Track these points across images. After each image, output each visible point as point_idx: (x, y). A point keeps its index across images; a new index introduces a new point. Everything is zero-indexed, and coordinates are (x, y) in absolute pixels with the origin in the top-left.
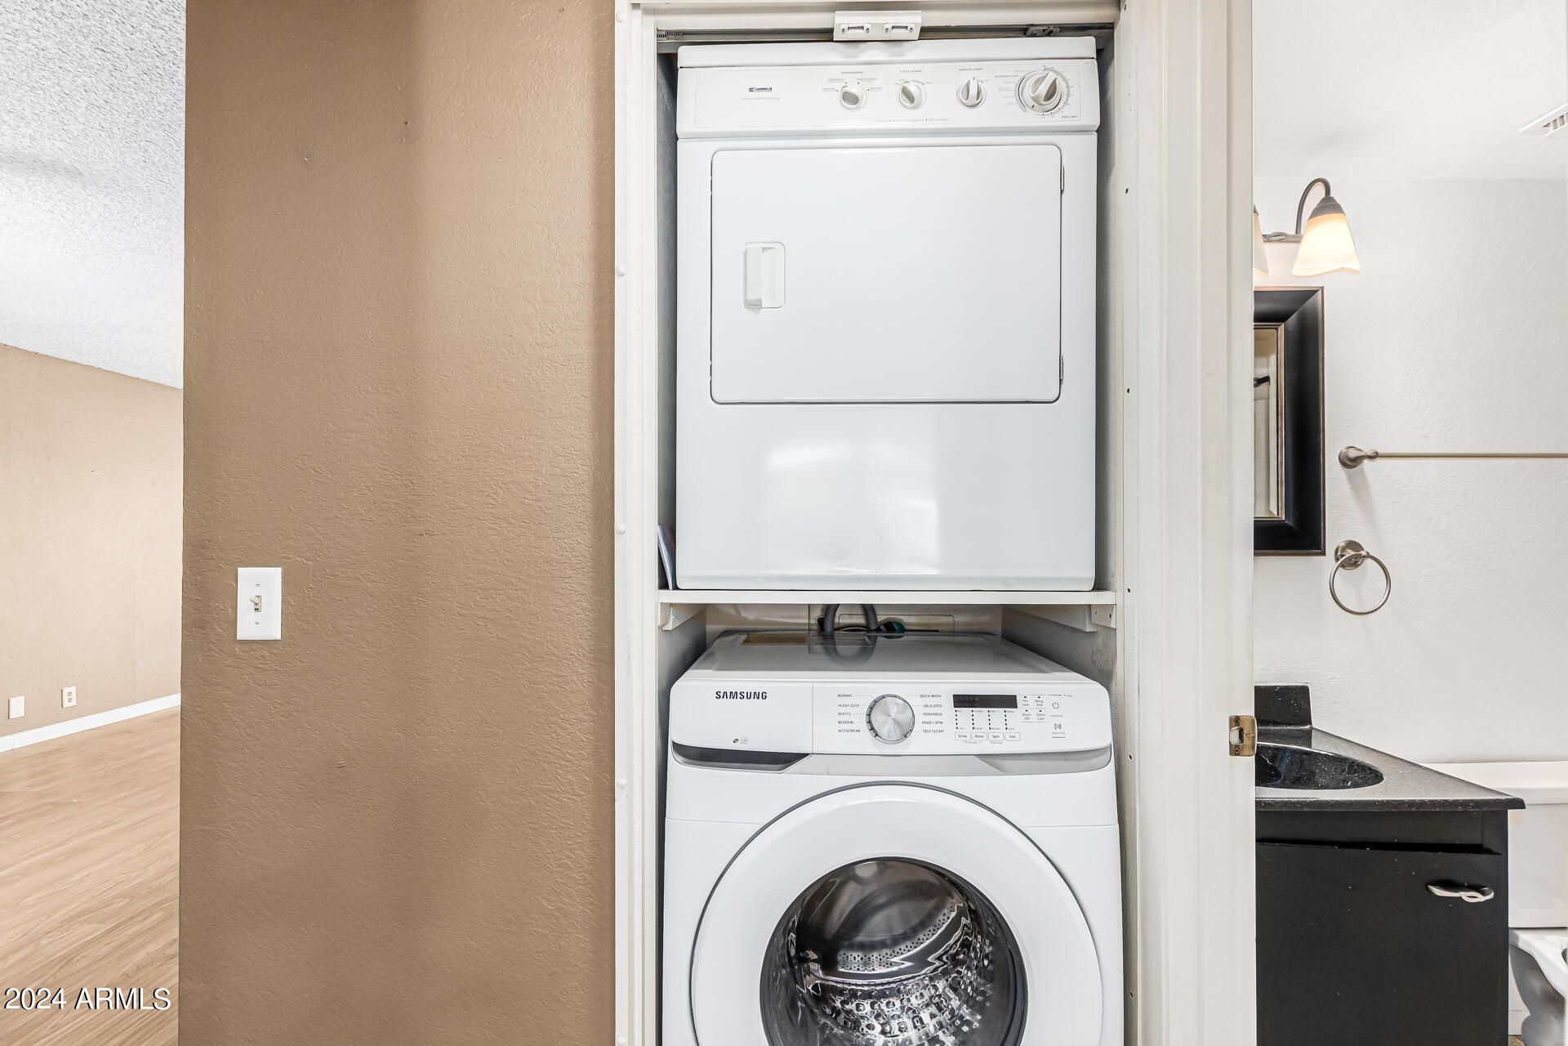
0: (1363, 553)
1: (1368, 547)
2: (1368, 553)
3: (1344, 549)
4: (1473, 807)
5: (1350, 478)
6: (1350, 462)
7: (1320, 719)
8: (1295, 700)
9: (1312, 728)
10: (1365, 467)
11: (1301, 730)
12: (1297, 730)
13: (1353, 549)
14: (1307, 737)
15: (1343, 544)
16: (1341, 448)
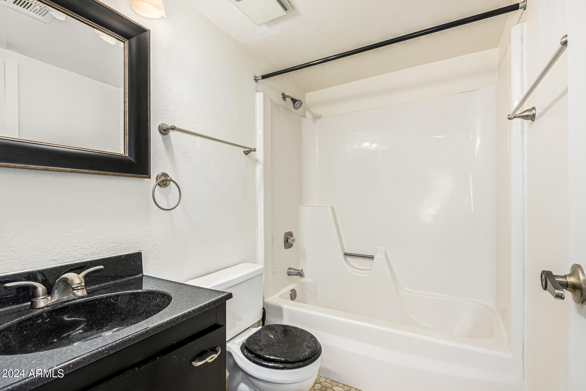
0: (169, 178)
1: (172, 176)
2: (171, 178)
3: (161, 176)
4: (213, 305)
5: (164, 140)
6: (164, 131)
7: (148, 270)
8: (134, 261)
9: (143, 276)
10: (171, 135)
11: (136, 278)
12: (133, 279)
13: (165, 177)
14: (139, 282)
15: (160, 174)
16: (160, 123)
